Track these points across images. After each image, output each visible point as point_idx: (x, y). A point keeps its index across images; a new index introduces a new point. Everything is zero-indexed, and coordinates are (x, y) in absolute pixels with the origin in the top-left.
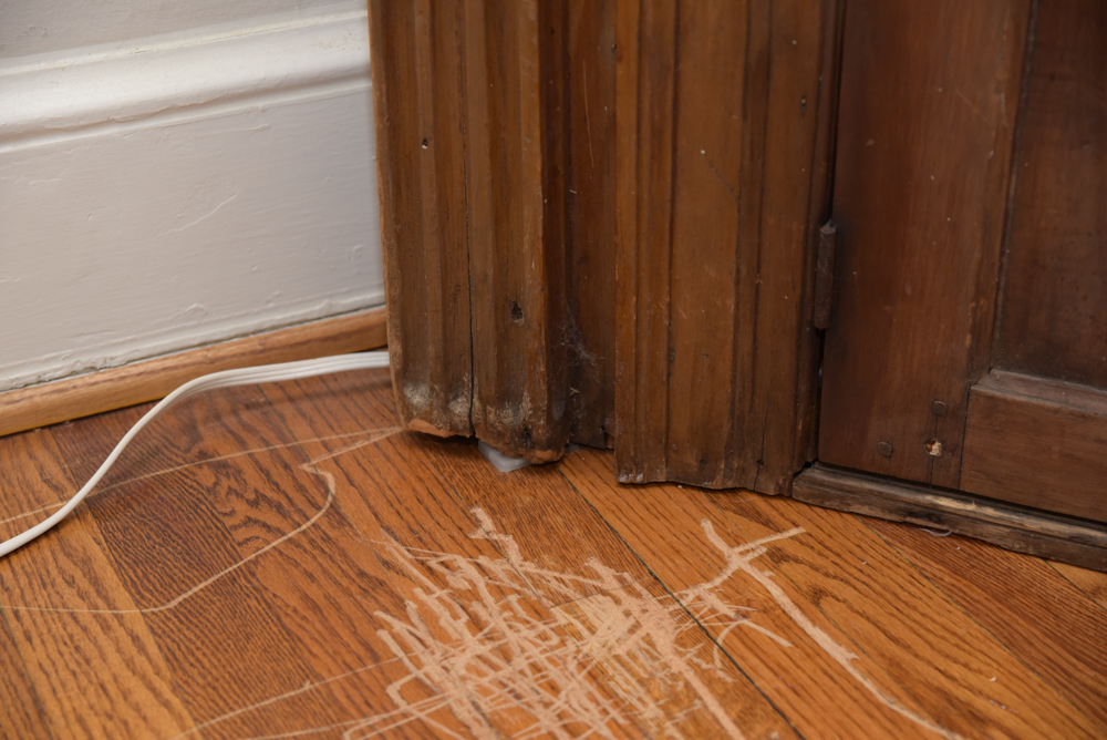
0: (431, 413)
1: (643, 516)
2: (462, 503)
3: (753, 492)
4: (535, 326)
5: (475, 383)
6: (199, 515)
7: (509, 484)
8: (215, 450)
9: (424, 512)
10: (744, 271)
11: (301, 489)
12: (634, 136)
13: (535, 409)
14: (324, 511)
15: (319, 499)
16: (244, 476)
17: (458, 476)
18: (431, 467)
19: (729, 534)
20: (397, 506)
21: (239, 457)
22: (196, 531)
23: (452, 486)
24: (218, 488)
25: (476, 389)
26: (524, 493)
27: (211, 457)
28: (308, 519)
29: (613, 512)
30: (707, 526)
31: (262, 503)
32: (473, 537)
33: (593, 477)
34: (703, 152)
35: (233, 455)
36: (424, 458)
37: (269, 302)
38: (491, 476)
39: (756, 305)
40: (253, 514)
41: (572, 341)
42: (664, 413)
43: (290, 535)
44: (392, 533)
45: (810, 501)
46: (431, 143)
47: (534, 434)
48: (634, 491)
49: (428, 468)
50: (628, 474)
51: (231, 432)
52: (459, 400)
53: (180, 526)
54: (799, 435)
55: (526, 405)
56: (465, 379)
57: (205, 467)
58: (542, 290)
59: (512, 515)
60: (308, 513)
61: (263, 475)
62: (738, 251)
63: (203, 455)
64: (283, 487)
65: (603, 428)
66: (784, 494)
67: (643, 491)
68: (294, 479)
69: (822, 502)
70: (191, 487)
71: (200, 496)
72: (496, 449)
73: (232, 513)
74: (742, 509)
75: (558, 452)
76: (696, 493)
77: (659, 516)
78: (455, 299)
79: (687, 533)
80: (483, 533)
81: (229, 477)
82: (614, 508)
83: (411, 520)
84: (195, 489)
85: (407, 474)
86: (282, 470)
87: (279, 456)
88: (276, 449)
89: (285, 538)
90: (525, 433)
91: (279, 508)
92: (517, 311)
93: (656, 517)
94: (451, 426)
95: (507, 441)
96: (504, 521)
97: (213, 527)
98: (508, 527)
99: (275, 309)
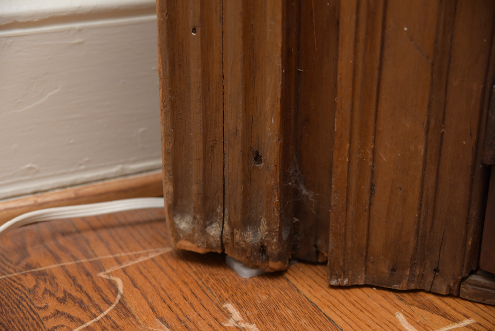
0: (193, 235)
1: (351, 310)
2: (217, 300)
3: (430, 292)
4: (272, 168)
5: (226, 213)
6: (20, 309)
7: (250, 286)
8: (38, 263)
9: (189, 306)
10: (432, 123)
11: (98, 290)
12: (354, 17)
13: (270, 231)
14: (114, 305)
15: (111, 297)
16: (56, 281)
17: (212, 281)
18: (193, 274)
19: (419, 324)
20: (168, 302)
21: (54, 268)
22: (16, 321)
23: (208, 288)
24: (37, 289)
25: (227, 217)
26: (261, 293)
27: (34, 268)
28: (102, 312)
29: (328, 307)
30: (400, 317)
31: (68, 300)
32: (226, 325)
33: (310, 282)
34: (406, 29)
35: (52, 267)
36: (187, 269)
37: (81, 165)
38: (236, 281)
39: (440, 149)
40: (61, 308)
41: (296, 182)
42: (365, 233)
43: (88, 323)
44: (165, 322)
45: (474, 300)
46: (198, 30)
47: (269, 249)
48: (341, 291)
49: (190, 275)
50: (337, 279)
51: (51, 251)
52: (214, 226)
53: (5, 317)
54: (469, 249)
55: (263, 227)
56: (218, 210)
57: (29, 275)
58: (279, 140)
59: (254, 309)
60: (102, 307)
61: (71, 280)
62: (429, 106)
63: (29, 266)
64: (84, 289)
65: (316, 246)
66: (454, 294)
67: (347, 291)
68: (93, 283)
69: (483, 300)
70: (17, 289)
71: (23, 295)
72: (240, 262)
73: (45, 307)
74: (423, 304)
75: (285, 263)
76: (386, 293)
77: (363, 310)
78: (213, 150)
79: (387, 323)
80: (234, 322)
81: (45, 282)
82: (329, 304)
83: (179, 312)
84: (20, 290)
85: (175, 280)
86: (84, 277)
87: (83, 267)
88: (82, 263)
89: (84, 326)
90: (262, 249)
91: (81, 304)
92: (258, 158)
93: (361, 310)
94: (208, 245)
95: (248, 255)
96: (248, 313)
97: (30, 318)
98: (252, 317)
99: (85, 170)
